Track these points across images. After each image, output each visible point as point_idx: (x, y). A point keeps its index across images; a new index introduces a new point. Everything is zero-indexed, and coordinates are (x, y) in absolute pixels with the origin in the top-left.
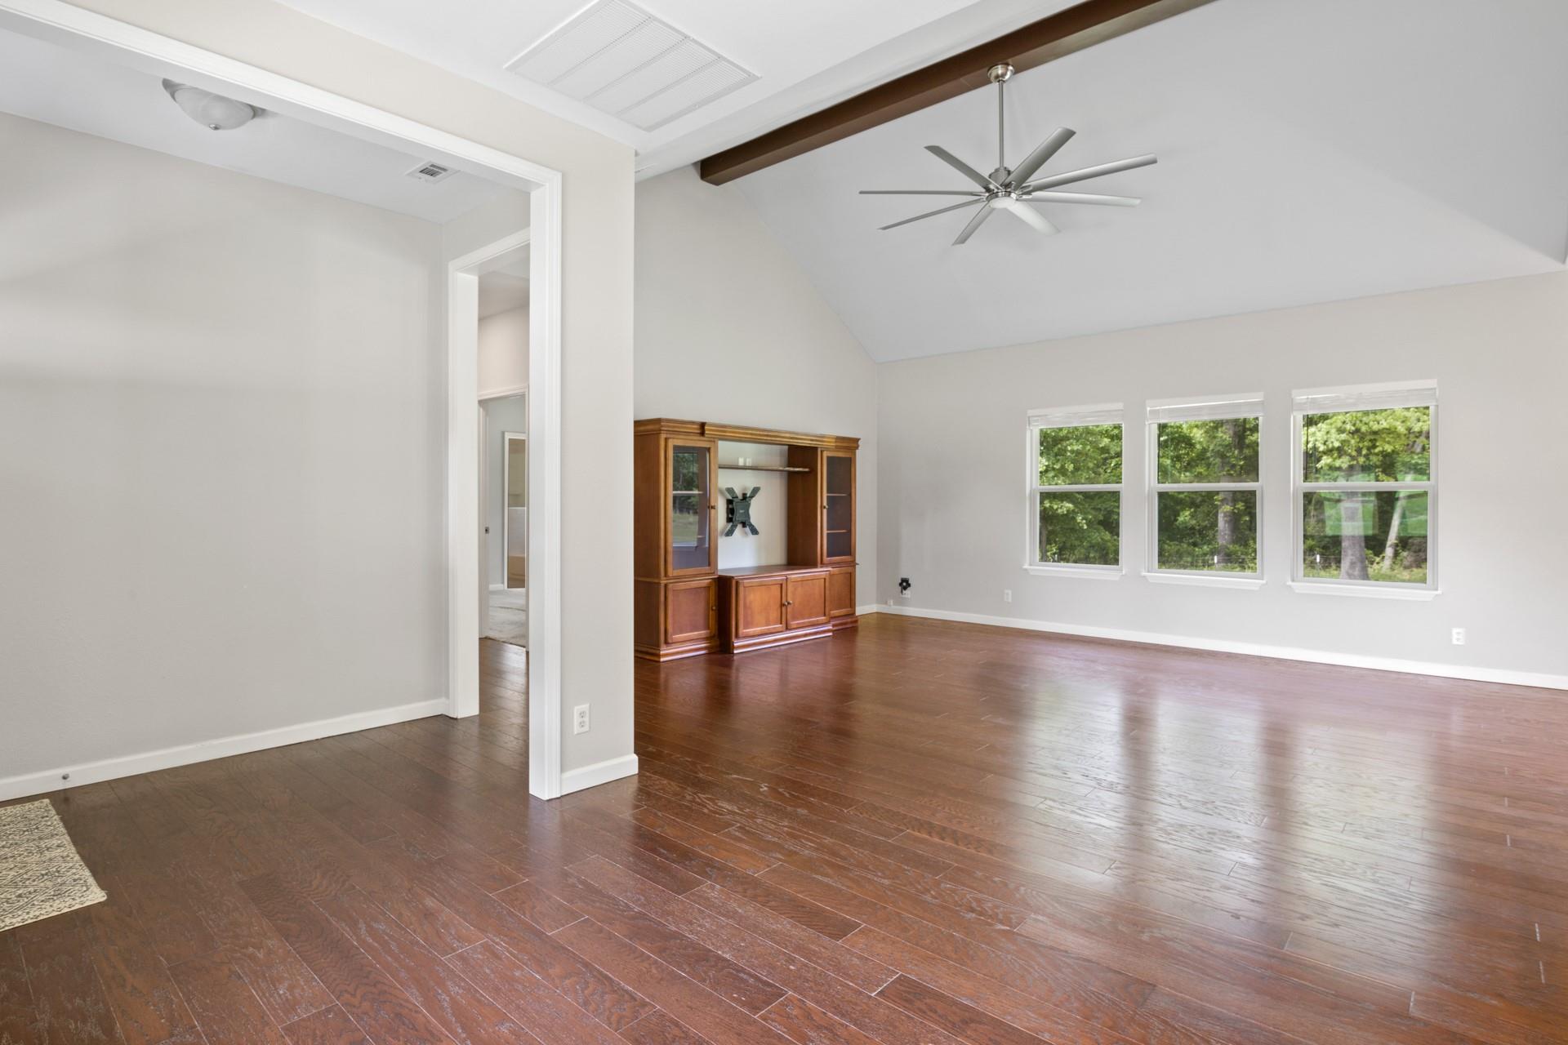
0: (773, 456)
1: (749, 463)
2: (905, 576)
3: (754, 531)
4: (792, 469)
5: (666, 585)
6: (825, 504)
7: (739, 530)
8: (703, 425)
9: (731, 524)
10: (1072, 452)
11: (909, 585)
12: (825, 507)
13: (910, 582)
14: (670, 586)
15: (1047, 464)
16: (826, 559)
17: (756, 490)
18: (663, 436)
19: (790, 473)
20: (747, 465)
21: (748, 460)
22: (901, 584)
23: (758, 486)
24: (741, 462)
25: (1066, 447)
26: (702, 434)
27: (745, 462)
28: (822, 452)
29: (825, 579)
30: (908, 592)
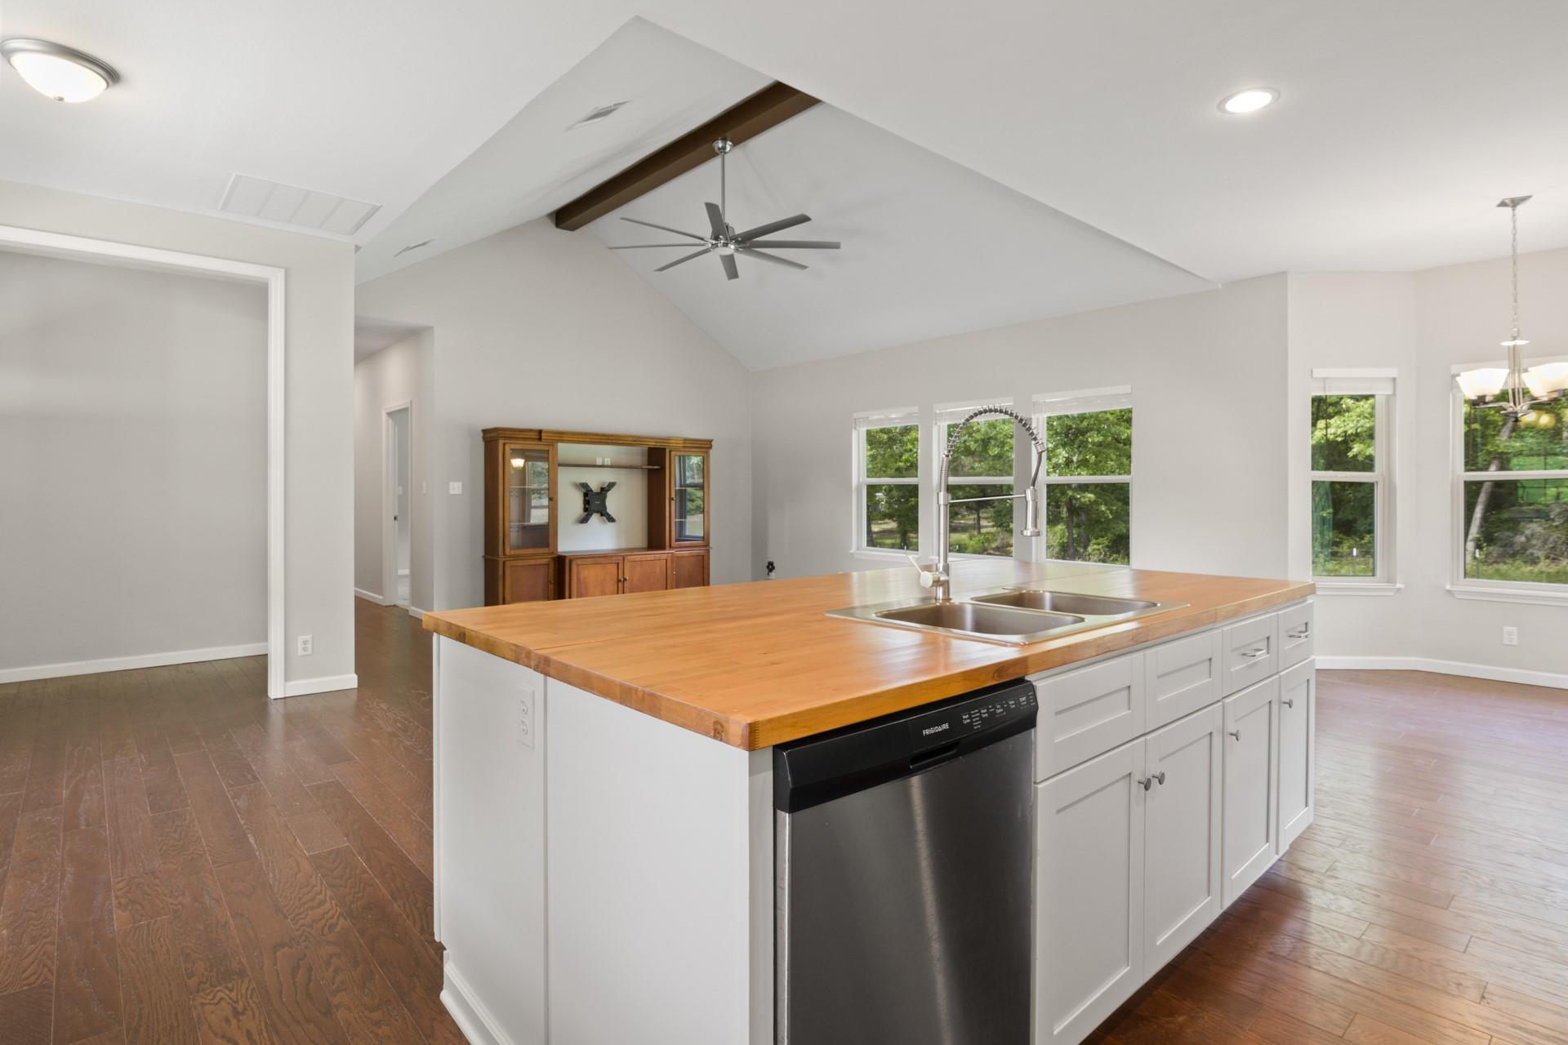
0: (635, 455)
1: (608, 461)
2: (771, 560)
3: (611, 519)
4: (650, 467)
5: (504, 563)
6: (673, 496)
7: (595, 518)
8: (540, 432)
9: (586, 513)
10: (1093, 443)
11: (773, 568)
12: (673, 499)
13: (775, 565)
14: (507, 563)
15: (1067, 455)
16: (674, 543)
17: (612, 485)
18: (501, 442)
19: (649, 470)
20: (606, 464)
21: (606, 460)
22: (768, 567)
23: (614, 481)
24: (599, 462)
25: (1087, 439)
26: (540, 439)
27: (603, 461)
28: (670, 451)
29: (666, 560)
30: (773, 574)
